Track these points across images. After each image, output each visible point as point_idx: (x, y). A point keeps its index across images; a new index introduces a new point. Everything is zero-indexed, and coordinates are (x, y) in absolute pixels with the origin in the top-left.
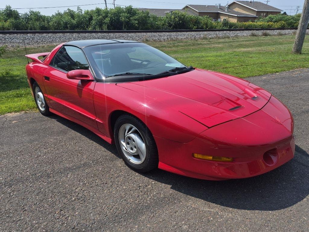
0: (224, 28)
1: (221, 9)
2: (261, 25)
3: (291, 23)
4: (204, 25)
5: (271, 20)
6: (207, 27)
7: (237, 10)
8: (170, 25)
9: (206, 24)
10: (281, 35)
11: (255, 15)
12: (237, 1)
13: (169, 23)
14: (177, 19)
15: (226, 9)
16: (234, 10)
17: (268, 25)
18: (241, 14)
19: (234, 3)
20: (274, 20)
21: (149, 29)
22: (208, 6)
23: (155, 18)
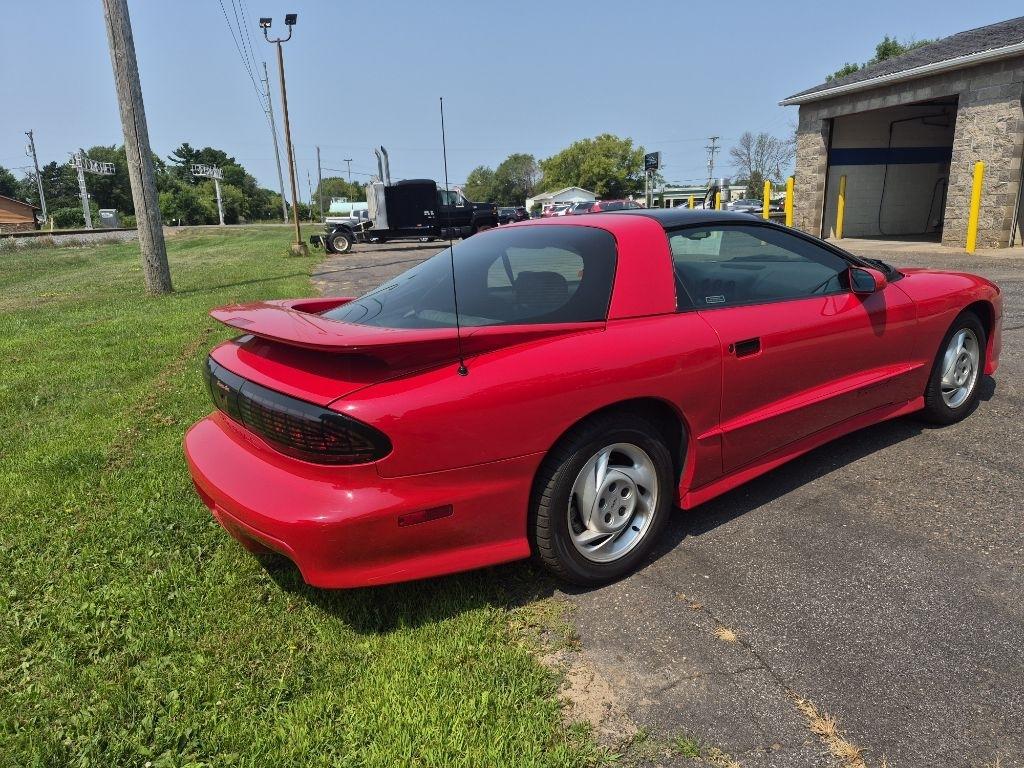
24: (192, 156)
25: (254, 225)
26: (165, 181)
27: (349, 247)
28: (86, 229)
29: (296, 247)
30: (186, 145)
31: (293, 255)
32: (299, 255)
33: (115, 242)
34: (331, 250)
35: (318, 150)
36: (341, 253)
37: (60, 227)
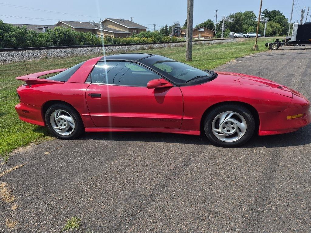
0: (109, 43)
1: (96, 26)
2: (138, 41)
3: (159, 38)
4: (89, 41)
5: (144, 36)
6: (93, 43)
7: (110, 26)
8: (55, 42)
9: (92, 40)
10: (162, 48)
11: (127, 32)
12: (109, 19)
13: (54, 40)
14: (62, 35)
15: (101, 26)
16: (108, 27)
17: (144, 40)
18: (115, 30)
19: (106, 20)
20: (146, 36)
21: (30, 46)
22: (83, 23)
23: (35, 34)
24: (267, 13)
25: (270, 38)
26: (253, 23)
27: (278, 47)
28: (221, 39)
29: (254, 47)
30: (266, 10)
31: (253, 50)
32: (254, 50)
33: (220, 43)
34: (270, 48)
35: (309, 8)
36: (275, 50)
37: (218, 37)
